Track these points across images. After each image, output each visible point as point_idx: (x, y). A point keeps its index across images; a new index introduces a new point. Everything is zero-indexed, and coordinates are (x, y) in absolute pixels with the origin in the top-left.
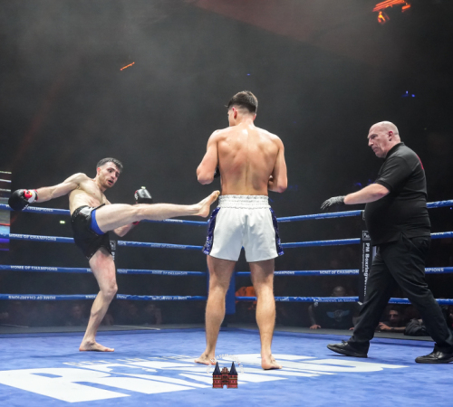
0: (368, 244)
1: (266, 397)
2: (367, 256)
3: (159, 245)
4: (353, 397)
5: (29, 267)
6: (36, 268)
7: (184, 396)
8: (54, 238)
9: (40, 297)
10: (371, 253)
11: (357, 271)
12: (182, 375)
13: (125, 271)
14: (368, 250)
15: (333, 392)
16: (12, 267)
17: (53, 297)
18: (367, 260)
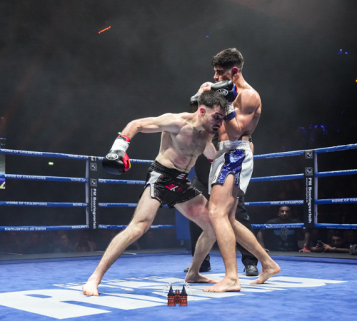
0: (310, 179)
1: (227, 310)
2: (310, 188)
3: (134, 182)
4: (301, 309)
5: (22, 203)
6: (28, 203)
7: (156, 311)
8: (44, 177)
9: (32, 228)
10: (313, 186)
11: (302, 202)
12: (155, 293)
13: (105, 205)
14: (310, 184)
15: (284, 305)
16: (7, 203)
17: (44, 228)
18: (310, 192)
